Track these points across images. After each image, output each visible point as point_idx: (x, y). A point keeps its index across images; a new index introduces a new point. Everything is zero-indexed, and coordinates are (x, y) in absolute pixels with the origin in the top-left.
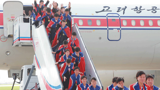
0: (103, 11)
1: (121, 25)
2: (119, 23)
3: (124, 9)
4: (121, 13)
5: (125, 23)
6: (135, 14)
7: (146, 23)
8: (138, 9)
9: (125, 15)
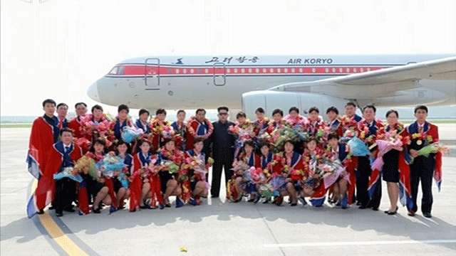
0: (212, 61)
1: (225, 72)
2: (224, 71)
3: (230, 60)
4: (226, 63)
5: (228, 71)
6: (238, 63)
7: (247, 71)
8: (242, 60)
9: (230, 64)
